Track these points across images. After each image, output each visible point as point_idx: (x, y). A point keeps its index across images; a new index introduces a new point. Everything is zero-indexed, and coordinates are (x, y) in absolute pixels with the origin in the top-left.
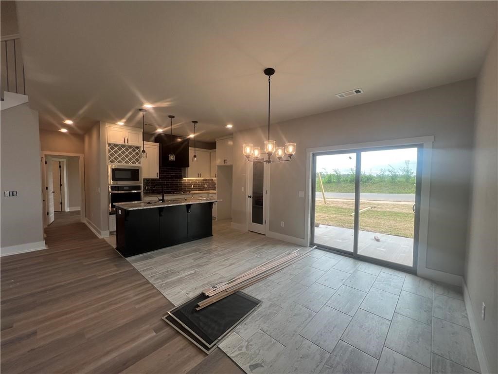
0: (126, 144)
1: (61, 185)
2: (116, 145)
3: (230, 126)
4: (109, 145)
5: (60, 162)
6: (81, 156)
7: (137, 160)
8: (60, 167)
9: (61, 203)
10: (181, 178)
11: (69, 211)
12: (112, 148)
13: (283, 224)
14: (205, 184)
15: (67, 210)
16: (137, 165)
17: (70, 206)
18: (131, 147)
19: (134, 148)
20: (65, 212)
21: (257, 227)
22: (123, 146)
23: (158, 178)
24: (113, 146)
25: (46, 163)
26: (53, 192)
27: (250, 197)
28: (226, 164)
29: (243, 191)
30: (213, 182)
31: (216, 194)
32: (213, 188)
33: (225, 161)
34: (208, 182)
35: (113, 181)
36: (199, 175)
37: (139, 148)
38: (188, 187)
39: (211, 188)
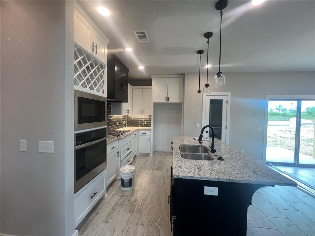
0: (95, 55)
3: (209, 66)
19: (99, 65)
28: (168, 102)
29: (197, 127)
30: (127, 118)
31: (151, 130)
32: (128, 124)
33: (167, 99)
34: (125, 118)
35: (80, 123)
36: (128, 112)
37: (103, 68)
38: (115, 124)
39: (126, 124)
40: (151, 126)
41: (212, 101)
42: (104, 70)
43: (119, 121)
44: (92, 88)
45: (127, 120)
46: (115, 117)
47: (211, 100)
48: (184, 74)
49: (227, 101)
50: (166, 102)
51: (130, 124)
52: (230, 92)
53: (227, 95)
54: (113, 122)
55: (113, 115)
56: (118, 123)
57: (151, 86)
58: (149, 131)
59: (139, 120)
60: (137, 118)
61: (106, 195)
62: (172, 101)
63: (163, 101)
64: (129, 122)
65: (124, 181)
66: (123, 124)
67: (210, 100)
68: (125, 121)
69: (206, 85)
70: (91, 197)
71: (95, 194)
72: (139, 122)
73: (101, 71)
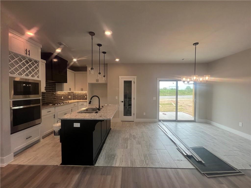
0: (28, 56)
2: (17, 55)
3: (117, 60)
7: (36, 73)
10: (55, 91)
13: (144, 114)
14: (69, 96)
16: (36, 79)
18: (31, 60)
19: (33, 61)
21: (128, 118)
23: (45, 91)
24: (13, 56)
27: (122, 102)
28: (98, 82)
29: (116, 99)
31: (87, 102)
33: (97, 80)
34: (70, 94)
35: (15, 95)
36: (70, 89)
37: (37, 63)
38: (60, 98)
39: (72, 98)
41: (125, 82)
42: (38, 64)
43: (64, 96)
44: (27, 75)
45: (73, 95)
46: (59, 93)
48: (107, 64)
49: (134, 82)
50: (97, 82)
51: (74, 98)
52: (136, 76)
53: (134, 78)
54: (57, 97)
55: (57, 92)
56: (63, 97)
57: (87, 71)
58: (86, 103)
60: (80, 94)
61: (42, 140)
62: (100, 82)
63: (95, 82)
64: (74, 97)
65: (55, 132)
66: (69, 98)
67: (124, 81)
68: (70, 96)
69: (99, 73)
70: (27, 139)
71: (30, 137)
72: (81, 97)
73: (36, 65)
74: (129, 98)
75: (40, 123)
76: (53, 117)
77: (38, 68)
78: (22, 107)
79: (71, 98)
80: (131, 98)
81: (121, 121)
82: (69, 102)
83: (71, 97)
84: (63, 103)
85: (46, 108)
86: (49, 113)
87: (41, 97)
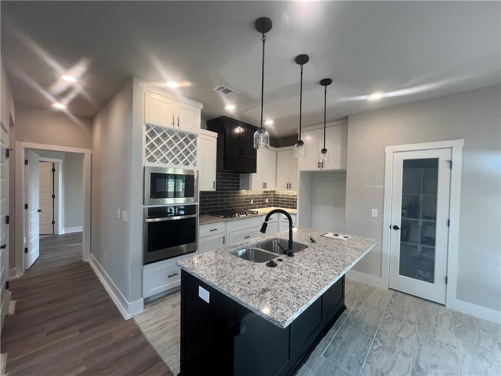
0: (176, 127)
1: (53, 197)
2: (159, 129)
4: (148, 127)
5: (53, 163)
6: (87, 152)
7: (191, 158)
8: (54, 170)
9: (53, 223)
10: (238, 188)
11: (64, 233)
12: (152, 134)
14: (266, 198)
15: (62, 231)
16: (190, 167)
17: (67, 225)
18: (182, 134)
20: (58, 235)
22: (171, 132)
23: (215, 190)
24: (153, 131)
25: (26, 162)
26: (39, 211)
27: (396, 228)
28: (322, 169)
29: (373, 215)
30: (274, 195)
31: (295, 214)
32: (274, 203)
33: (321, 165)
34: (269, 195)
35: (153, 198)
36: (265, 185)
37: (195, 138)
38: (247, 202)
39: (272, 203)
40: (296, 208)
41: (410, 164)
42: (196, 140)
43: (255, 198)
44: (176, 162)
45: (274, 200)
46: (244, 192)
47: (405, 161)
48: (346, 118)
49: (451, 162)
50: (319, 169)
51: (277, 203)
52: (461, 139)
53: (451, 148)
54: (242, 199)
55: (241, 190)
56: (252, 201)
58: (294, 217)
59: (290, 199)
62: (328, 167)
63: (314, 168)
64: (277, 200)
66: (263, 204)
70: (169, 276)
71: (175, 274)
72: (288, 201)
73: (192, 142)
74: (424, 217)
75: (195, 251)
76: (222, 240)
77: (195, 148)
78: (157, 220)
79: (269, 203)
80: (435, 219)
81: (390, 289)
82: (257, 212)
83: (269, 201)
84: (245, 213)
85: (208, 223)
86: (213, 232)
87: (197, 202)
